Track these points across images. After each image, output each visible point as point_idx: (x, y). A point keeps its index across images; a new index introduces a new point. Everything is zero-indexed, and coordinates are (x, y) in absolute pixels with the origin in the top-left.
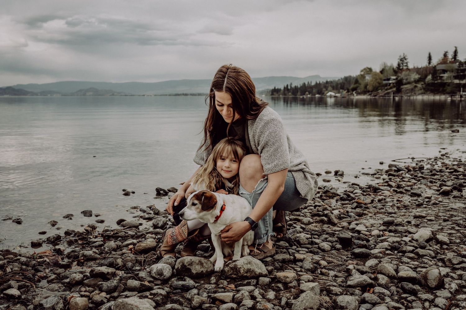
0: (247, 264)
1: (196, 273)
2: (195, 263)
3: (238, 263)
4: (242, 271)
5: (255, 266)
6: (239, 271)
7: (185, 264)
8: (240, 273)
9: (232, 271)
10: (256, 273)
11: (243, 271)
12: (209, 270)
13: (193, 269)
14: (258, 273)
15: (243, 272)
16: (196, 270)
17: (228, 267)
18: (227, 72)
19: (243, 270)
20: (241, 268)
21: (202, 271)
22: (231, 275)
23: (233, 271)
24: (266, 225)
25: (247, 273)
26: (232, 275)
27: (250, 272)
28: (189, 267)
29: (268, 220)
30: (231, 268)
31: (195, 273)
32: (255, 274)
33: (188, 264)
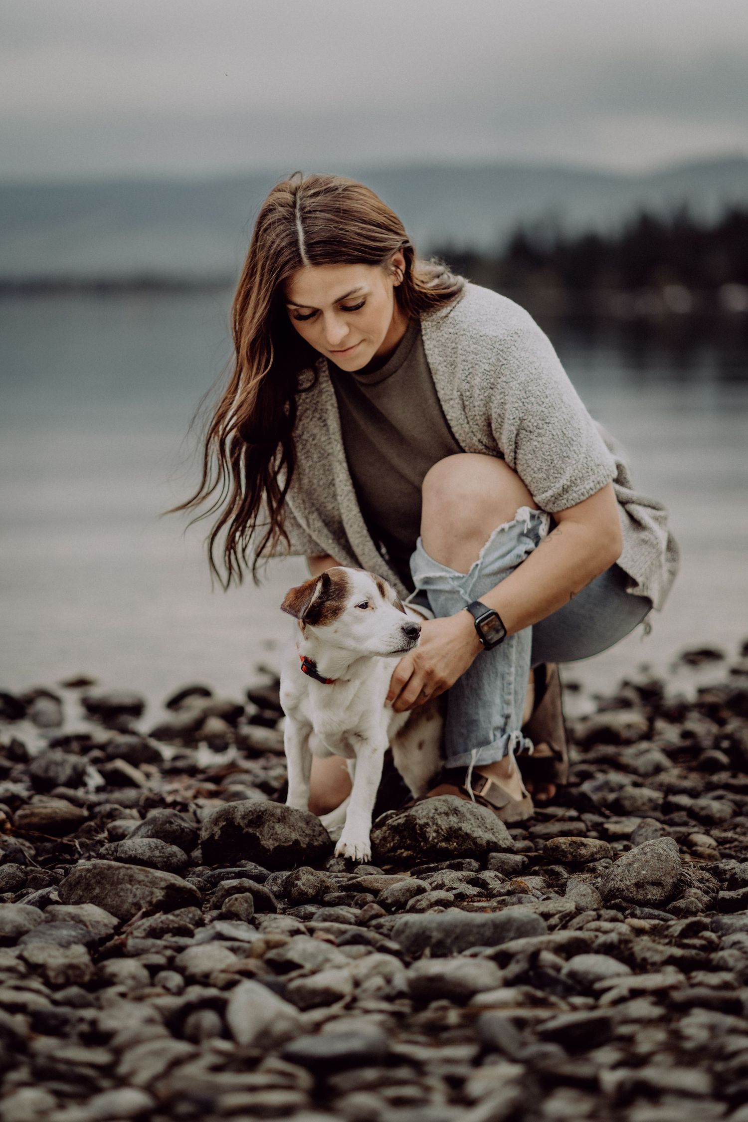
0: (447, 814)
1: (276, 848)
2: (273, 815)
3: (417, 811)
4: (432, 835)
5: (472, 821)
6: (424, 836)
7: (238, 820)
8: (426, 839)
9: (397, 838)
10: (478, 840)
11: (434, 835)
12: (316, 843)
13: (267, 836)
14: (484, 843)
15: (434, 838)
16: (276, 840)
17: (384, 828)
18: (295, 203)
19: (436, 831)
20: (427, 824)
21: (296, 842)
22: (394, 849)
23: (402, 837)
24: (507, 697)
25: (447, 839)
26: (399, 852)
27: (457, 838)
28: (251, 830)
29: (512, 679)
30: (395, 829)
31: (272, 847)
32: (475, 843)
33: (246, 821)
